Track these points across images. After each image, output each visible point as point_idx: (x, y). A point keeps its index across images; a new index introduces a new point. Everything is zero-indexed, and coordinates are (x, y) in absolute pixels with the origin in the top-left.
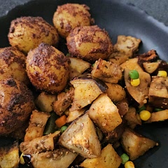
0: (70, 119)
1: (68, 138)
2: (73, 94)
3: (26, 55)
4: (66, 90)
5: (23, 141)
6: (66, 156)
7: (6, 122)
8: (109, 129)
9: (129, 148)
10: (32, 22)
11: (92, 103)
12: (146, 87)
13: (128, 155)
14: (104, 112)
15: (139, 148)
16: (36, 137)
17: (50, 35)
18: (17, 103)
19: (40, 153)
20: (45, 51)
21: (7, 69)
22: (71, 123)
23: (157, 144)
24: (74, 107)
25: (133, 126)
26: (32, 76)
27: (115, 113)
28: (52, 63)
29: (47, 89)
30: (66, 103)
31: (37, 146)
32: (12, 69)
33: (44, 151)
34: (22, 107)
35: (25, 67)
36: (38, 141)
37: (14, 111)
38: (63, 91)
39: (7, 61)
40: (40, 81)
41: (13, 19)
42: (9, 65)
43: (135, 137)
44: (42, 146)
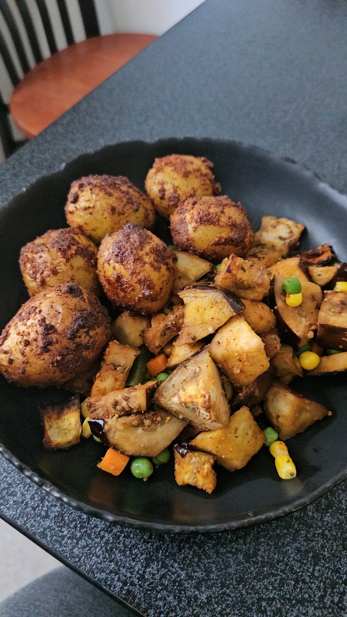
0: (173, 361)
1: (171, 391)
2: (183, 316)
3: (98, 244)
4: (167, 310)
5: (90, 396)
6: (166, 425)
7: (63, 359)
8: (244, 380)
9: (278, 417)
10: (110, 186)
11: (217, 331)
12: (313, 310)
13: (277, 429)
14: (238, 348)
15: (297, 418)
16: (113, 389)
17: (141, 210)
18: (84, 327)
19: (120, 417)
20: (135, 237)
21: (63, 267)
22: (174, 367)
23: (330, 414)
24: (184, 338)
25: (288, 378)
26: (108, 281)
27: (259, 350)
28: (147, 259)
29: (135, 306)
30: (168, 333)
31: (116, 404)
32: (72, 267)
33: (128, 413)
34: (92, 333)
35: (95, 266)
36: (119, 396)
37: (78, 340)
38: (161, 311)
39: (64, 252)
40: (123, 290)
41: (76, 179)
42: (68, 260)
43: (291, 397)
44: (124, 404)
